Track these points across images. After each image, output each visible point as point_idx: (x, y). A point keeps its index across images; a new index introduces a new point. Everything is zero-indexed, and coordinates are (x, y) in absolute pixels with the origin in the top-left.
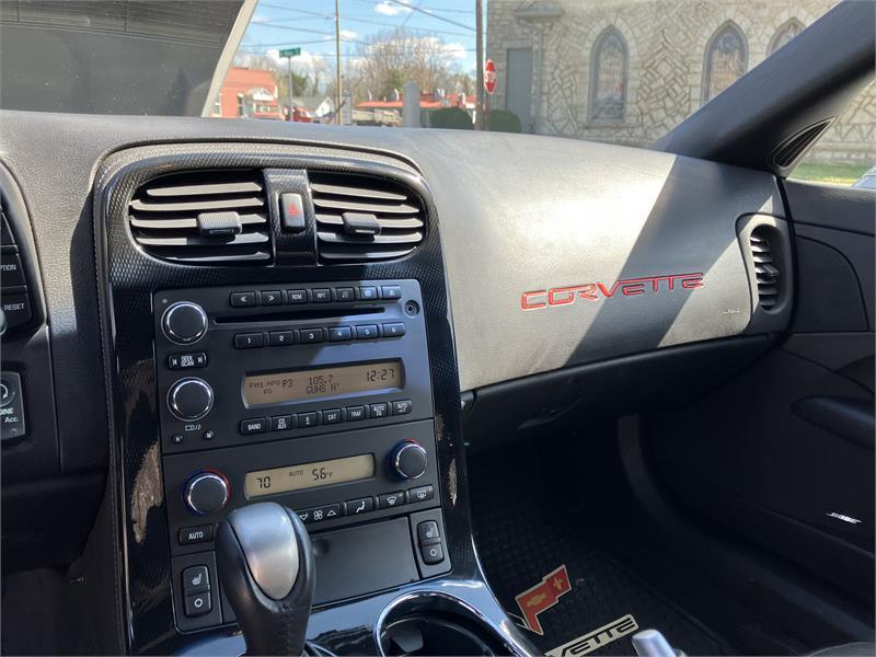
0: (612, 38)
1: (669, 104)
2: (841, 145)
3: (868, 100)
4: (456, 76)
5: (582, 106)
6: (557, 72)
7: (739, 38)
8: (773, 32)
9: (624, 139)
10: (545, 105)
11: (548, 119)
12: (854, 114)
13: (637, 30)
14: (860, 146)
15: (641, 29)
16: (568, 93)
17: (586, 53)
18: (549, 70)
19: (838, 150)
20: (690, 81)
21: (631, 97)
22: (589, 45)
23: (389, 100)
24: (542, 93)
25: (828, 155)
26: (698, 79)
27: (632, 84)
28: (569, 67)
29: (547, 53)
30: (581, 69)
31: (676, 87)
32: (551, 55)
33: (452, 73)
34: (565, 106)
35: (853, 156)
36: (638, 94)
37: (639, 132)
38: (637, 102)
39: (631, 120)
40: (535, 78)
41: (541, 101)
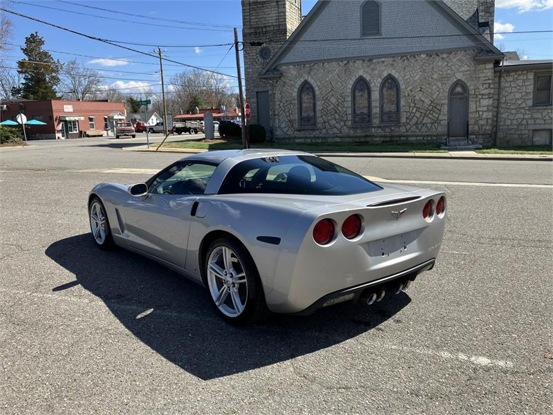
0: (307, 86)
1: (337, 117)
2: (419, 133)
3: (428, 112)
4: (232, 94)
5: (295, 120)
6: (282, 104)
7: (366, 84)
8: (381, 81)
9: (317, 135)
10: (277, 120)
11: (279, 127)
12: (423, 119)
13: (318, 82)
14: (428, 133)
15: (320, 82)
16: (288, 114)
17: (295, 94)
18: (278, 103)
19: (418, 136)
20: (346, 105)
21: (318, 114)
22: (296, 90)
23: (193, 114)
24: (275, 115)
25: (414, 139)
26: (350, 104)
27: (319, 108)
28: (287, 101)
29: (276, 95)
30: (293, 102)
31: (339, 108)
32: (278, 96)
33: (229, 93)
34: (287, 120)
35: (425, 138)
36: (322, 113)
37: (324, 131)
38: (321, 117)
39: (319, 126)
40: (271, 107)
41: (275, 119)
